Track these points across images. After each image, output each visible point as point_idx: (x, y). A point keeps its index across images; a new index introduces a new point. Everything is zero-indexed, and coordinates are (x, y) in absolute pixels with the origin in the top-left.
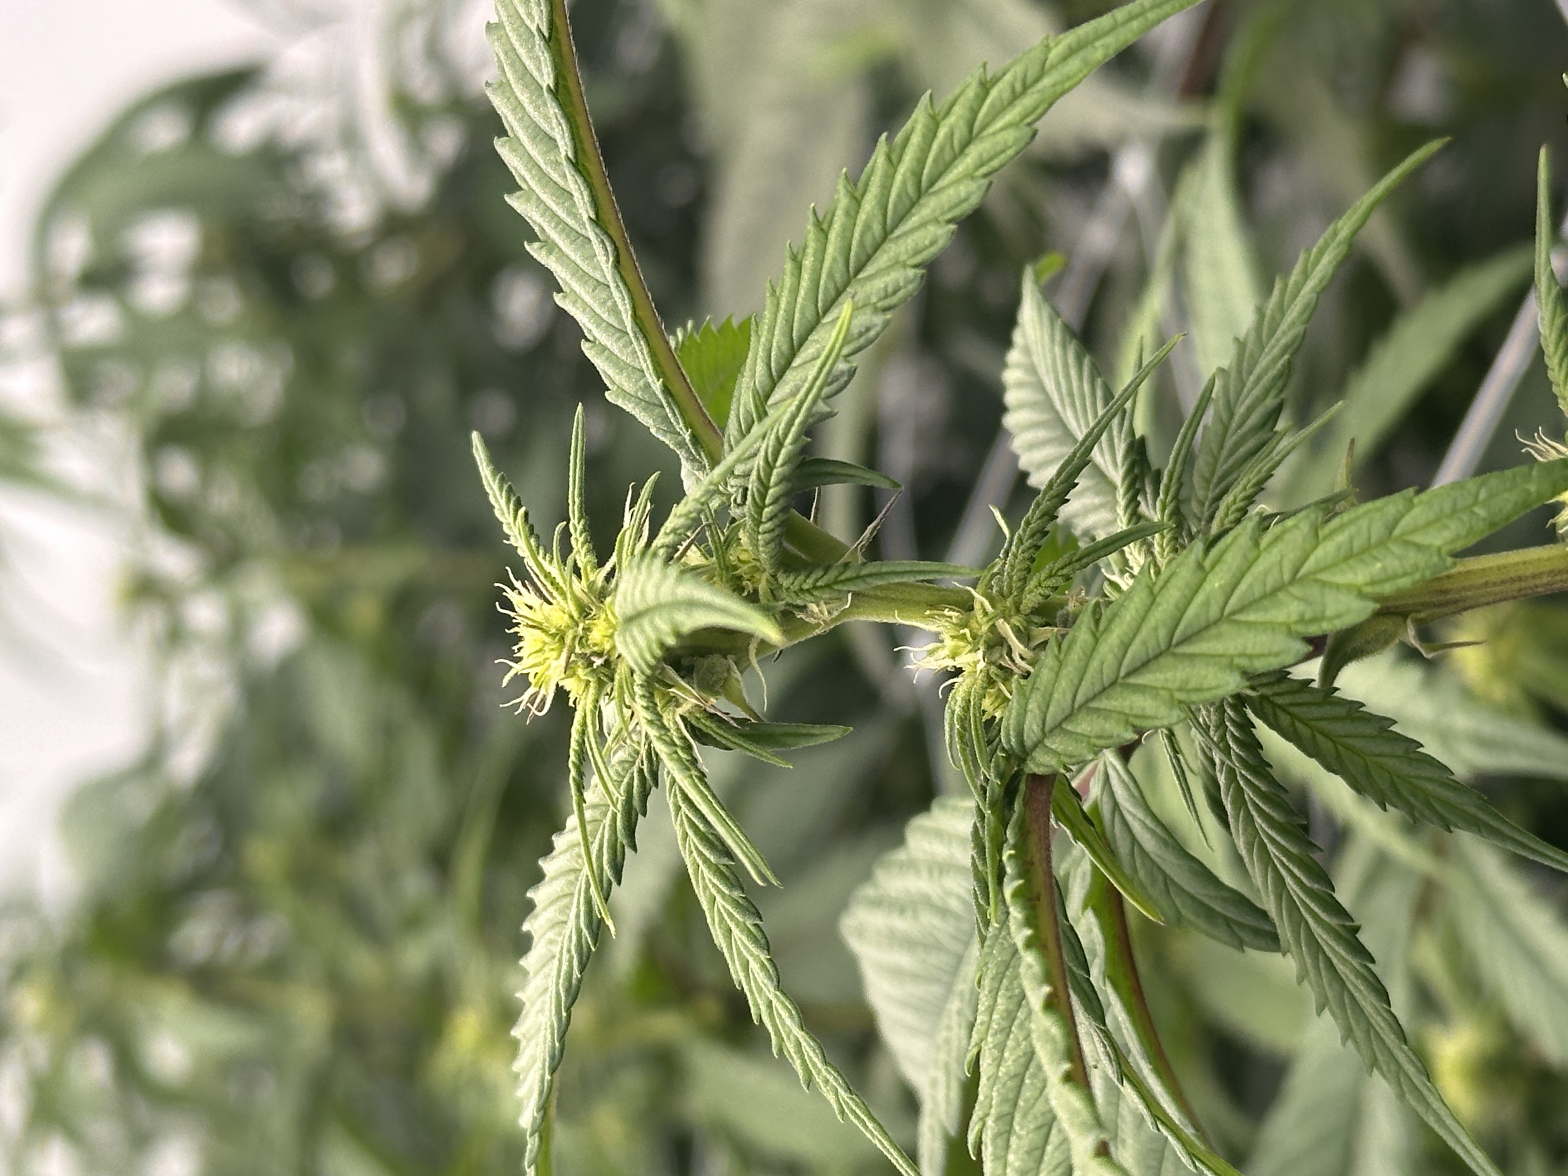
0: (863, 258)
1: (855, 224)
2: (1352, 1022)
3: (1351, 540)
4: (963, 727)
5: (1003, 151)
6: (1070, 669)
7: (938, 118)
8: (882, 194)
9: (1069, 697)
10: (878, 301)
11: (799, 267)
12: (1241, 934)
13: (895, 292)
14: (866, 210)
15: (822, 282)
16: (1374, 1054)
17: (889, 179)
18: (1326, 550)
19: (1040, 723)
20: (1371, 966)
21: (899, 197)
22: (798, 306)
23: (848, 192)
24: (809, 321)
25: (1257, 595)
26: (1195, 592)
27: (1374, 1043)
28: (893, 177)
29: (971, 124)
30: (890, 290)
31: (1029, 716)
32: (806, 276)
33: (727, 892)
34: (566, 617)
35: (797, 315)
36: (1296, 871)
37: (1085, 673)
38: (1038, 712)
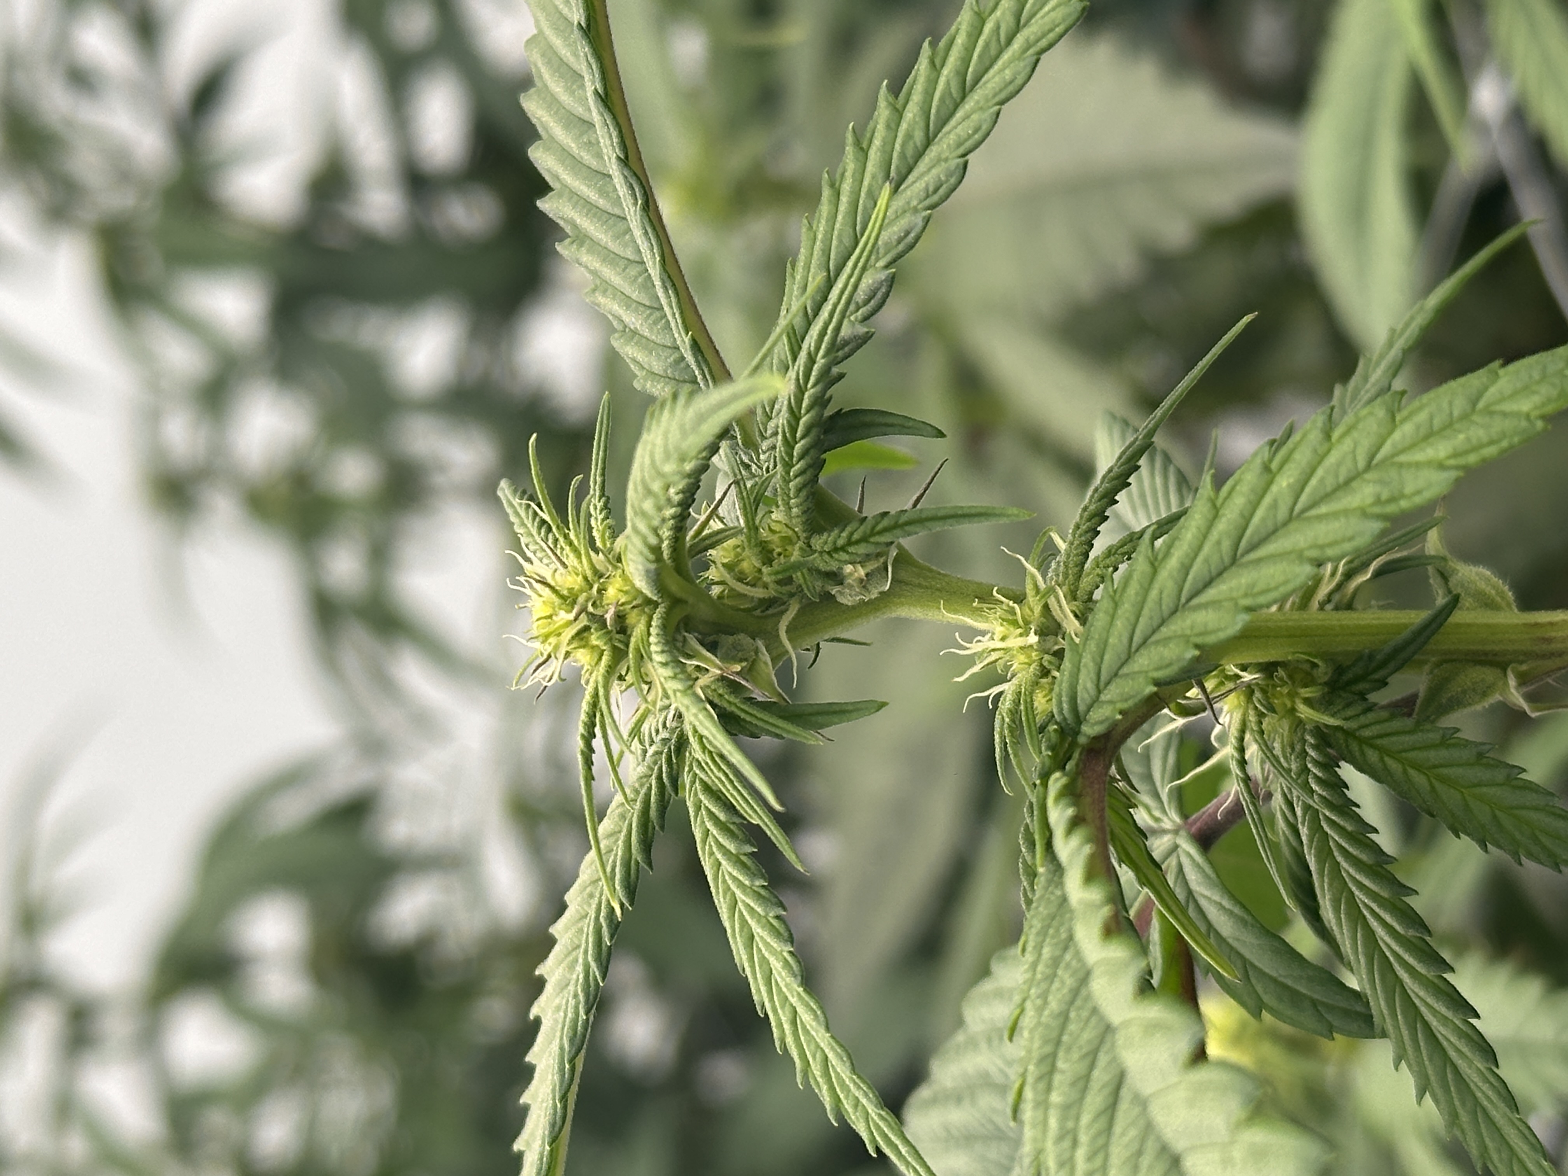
0: (904, 171)
1: (896, 136)
2: (1457, 1103)
3: (1431, 418)
4: (1013, 721)
5: (1051, 30)
6: (1126, 605)
7: (984, 16)
8: (924, 102)
9: (1125, 640)
10: (918, 204)
11: (838, 194)
12: (1329, 1017)
13: (936, 191)
14: (908, 119)
15: (861, 202)
16: (1483, 1142)
17: (933, 83)
18: (1405, 431)
19: (1094, 677)
20: (1474, 1021)
21: (942, 100)
22: (836, 233)
23: (890, 104)
24: (846, 248)
25: (1329, 489)
26: (1262, 497)
27: (1482, 1125)
28: (936, 82)
29: (1018, 16)
30: (931, 189)
31: (1083, 671)
32: (844, 199)
33: (747, 883)
34: (580, 579)
35: (835, 242)
36: (1388, 918)
37: (1142, 608)
38: (1091, 664)
